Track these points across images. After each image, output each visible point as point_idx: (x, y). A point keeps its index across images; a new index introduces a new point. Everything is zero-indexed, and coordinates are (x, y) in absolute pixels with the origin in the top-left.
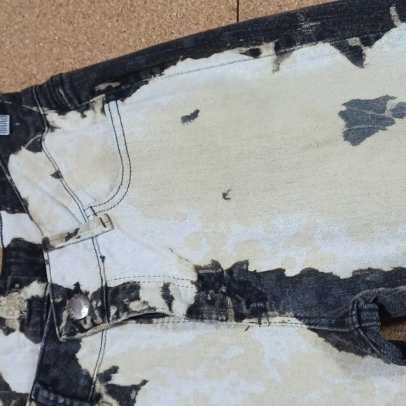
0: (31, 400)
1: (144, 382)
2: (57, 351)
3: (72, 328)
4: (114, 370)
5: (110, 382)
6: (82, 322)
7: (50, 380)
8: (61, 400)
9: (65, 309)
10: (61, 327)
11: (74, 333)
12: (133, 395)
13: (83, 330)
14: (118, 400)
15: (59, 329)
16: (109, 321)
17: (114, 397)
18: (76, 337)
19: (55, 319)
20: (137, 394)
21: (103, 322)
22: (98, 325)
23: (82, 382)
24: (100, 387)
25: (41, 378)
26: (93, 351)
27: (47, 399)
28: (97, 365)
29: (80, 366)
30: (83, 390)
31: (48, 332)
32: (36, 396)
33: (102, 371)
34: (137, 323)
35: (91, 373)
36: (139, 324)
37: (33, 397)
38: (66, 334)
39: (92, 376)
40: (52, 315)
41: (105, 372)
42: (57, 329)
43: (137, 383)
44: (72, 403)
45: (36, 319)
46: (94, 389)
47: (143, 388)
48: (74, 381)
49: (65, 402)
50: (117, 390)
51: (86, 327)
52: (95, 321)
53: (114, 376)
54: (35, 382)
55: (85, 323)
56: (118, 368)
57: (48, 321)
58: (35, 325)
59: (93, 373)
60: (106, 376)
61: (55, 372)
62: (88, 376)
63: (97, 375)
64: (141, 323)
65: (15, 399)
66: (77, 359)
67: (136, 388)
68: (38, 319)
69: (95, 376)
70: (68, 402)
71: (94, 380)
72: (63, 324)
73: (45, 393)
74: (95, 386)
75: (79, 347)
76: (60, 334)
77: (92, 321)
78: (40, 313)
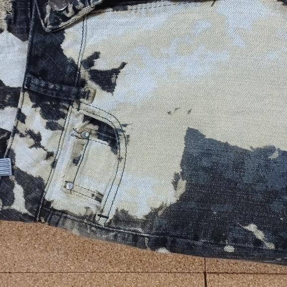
0: (24, 90)
1: (123, 65)
2: (44, 42)
3: (56, 18)
4: (96, 55)
5: (93, 68)
6: (64, 12)
7: (39, 70)
8: (52, 86)
9: (47, 4)
10: (45, 19)
11: (58, 23)
12: (113, 79)
13: (66, 19)
14: (100, 85)
15: (44, 21)
16: (90, 5)
17: (97, 83)
18: (60, 26)
19: (39, 14)
20: (117, 77)
21: (85, 6)
22: (80, 10)
23: (69, 69)
24: (84, 73)
25: (32, 70)
26: (76, 41)
27: (39, 86)
28: (80, 53)
29: (65, 56)
30: (69, 77)
31: (34, 27)
32: (28, 85)
33: (85, 58)
34: (114, 11)
35: (76, 61)
36: (115, 12)
37: (26, 87)
38: (51, 24)
39: (76, 63)
40: (36, 11)
41: (88, 58)
42: (42, 21)
43: (117, 66)
44: (61, 87)
45: (21, 17)
46: (79, 75)
47: (121, 71)
48: (61, 69)
49: (55, 87)
50: (99, 75)
51: (68, 15)
52: (77, 7)
53: (97, 61)
54: (26, 73)
55: (68, 12)
56: (99, 53)
57: (33, 17)
58: (21, 23)
59: (77, 61)
60: (89, 62)
61: (43, 64)
62: (73, 64)
63: (81, 63)
64: (117, 10)
65: (9, 93)
66: (62, 50)
67: (116, 72)
68: (23, 17)
69: (79, 62)
70: (58, 87)
71: (79, 66)
72: (48, 16)
73: (36, 81)
74: (80, 73)
75: (64, 38)
76: (46, 25)
77: (74, 8)
78: (25, 12)
